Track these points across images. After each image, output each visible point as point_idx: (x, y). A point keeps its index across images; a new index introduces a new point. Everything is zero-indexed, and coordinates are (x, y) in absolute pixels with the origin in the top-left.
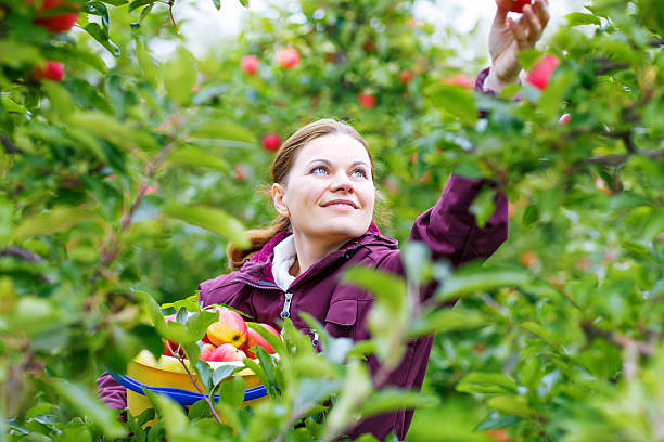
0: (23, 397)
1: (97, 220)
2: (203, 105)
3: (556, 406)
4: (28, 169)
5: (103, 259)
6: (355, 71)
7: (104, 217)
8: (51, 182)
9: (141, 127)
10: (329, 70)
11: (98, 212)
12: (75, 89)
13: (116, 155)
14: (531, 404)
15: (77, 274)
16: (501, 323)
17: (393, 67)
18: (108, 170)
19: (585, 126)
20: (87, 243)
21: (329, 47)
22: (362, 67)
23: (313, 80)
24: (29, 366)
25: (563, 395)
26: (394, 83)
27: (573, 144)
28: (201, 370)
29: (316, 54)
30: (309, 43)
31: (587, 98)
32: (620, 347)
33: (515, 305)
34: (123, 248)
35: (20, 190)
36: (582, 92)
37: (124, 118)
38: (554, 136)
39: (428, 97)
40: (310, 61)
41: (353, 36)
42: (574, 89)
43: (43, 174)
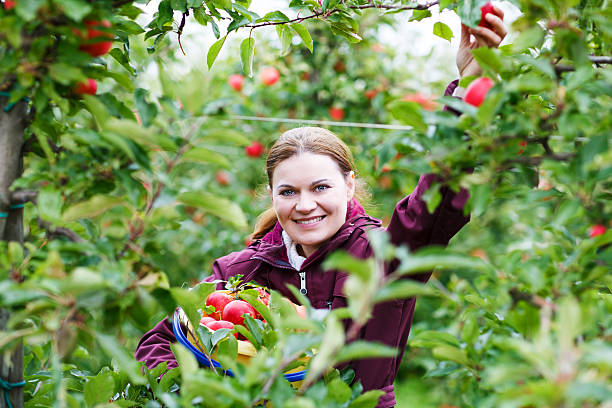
0: (70, 343)
1: (126, 204)
2: (211, 115)
3: (489, 356)
4: (71, 164)
5: (130, 236)
6: (326, 88)
7: (131, 203)
8: (89, 175)
9: (161, 132)
10: (304, 87)
11: (127, 200)
12: (108, 102)
13: (142, 154)
14: (469, 356)
15: (110, 248)
16: (451, 308)
17: (360, 86)
18: (135, 166)
19: (512, 133)
20: (119, 223)
21: (304, 67)
22: (333, 84)
23: (290, 96)
24: (75, 318)
25: (495, 348)
26: (361, 99)
27: (502, 148)
28: (201, 333)
29: (293, 73)
30: (287, 64)
31: (514, 111)
32: (538, 307)
33: (463, 292)
34: (146, 227)
35: (65, 182)
36: (509, 107)
37: (148, 125)
38: (488, 141)
39: (389, 111)
40: (288, 80)
41: (325, 58)
42: (504, 105)
43: (82, 169)
